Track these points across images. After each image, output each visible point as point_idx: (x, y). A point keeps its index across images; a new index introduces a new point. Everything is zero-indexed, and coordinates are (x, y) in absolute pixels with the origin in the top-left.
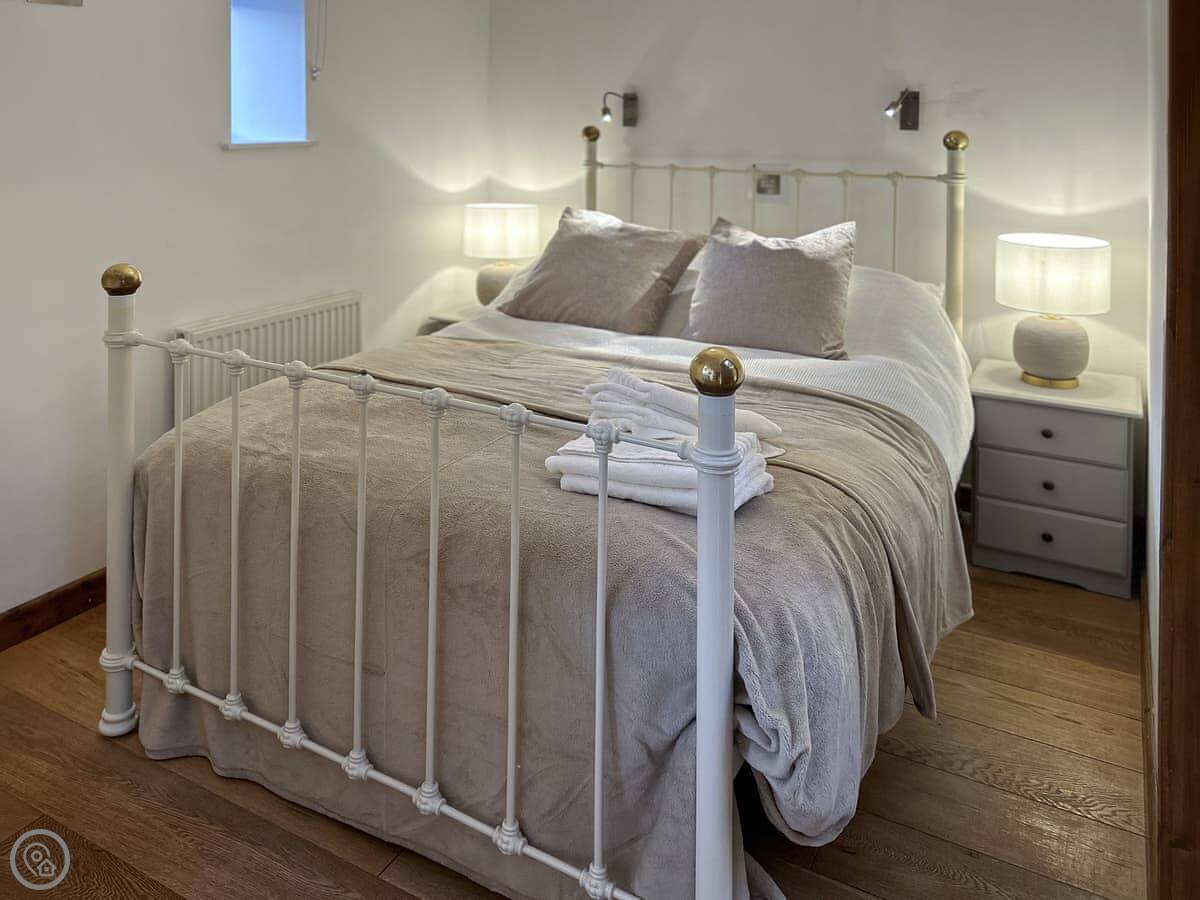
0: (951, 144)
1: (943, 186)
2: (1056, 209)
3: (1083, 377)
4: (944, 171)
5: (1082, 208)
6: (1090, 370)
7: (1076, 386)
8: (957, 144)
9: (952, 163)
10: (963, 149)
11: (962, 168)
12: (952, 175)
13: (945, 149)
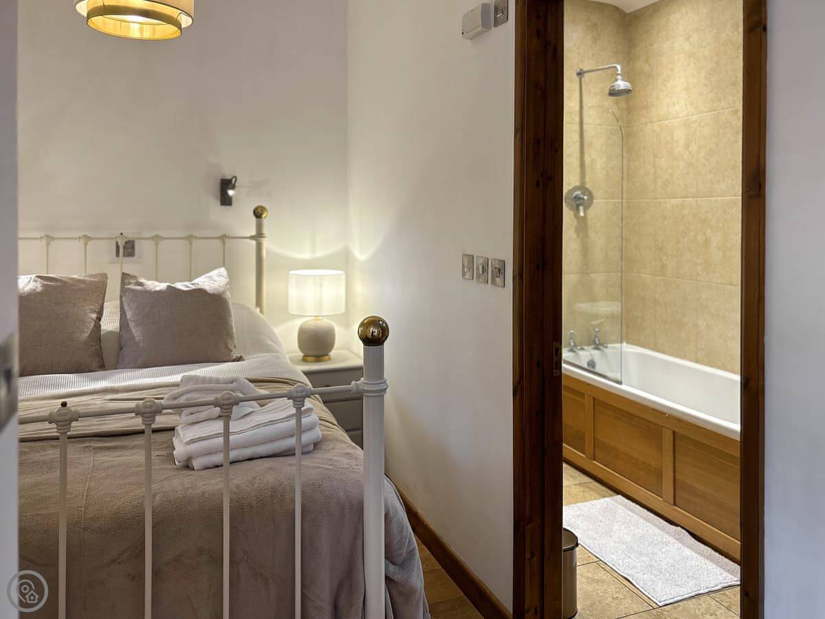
0: (258, 213)
1: (254, 242)
2: (306, 255)
3: (333, 353)
4: (254, 233)
5: (320, 254)
6: (337, 349)
7: (329, 359)
8: (262, 214)
9: (259, 227)
10: (265, 217)
11: (265, 231)
12: (259, 235)
13: (254, 218)
